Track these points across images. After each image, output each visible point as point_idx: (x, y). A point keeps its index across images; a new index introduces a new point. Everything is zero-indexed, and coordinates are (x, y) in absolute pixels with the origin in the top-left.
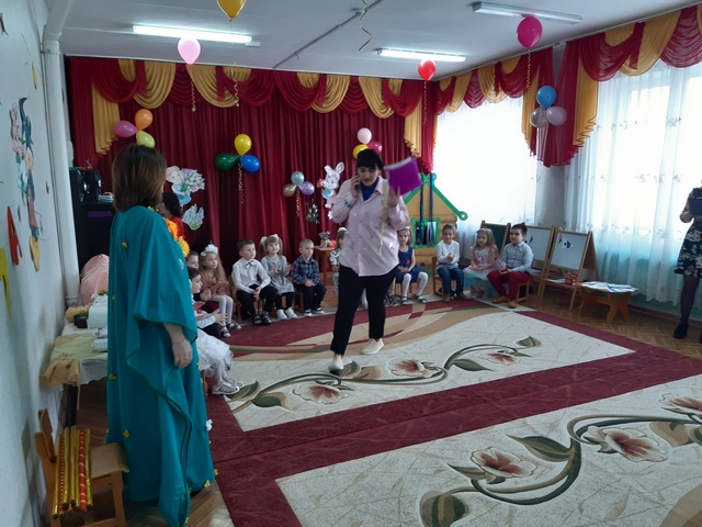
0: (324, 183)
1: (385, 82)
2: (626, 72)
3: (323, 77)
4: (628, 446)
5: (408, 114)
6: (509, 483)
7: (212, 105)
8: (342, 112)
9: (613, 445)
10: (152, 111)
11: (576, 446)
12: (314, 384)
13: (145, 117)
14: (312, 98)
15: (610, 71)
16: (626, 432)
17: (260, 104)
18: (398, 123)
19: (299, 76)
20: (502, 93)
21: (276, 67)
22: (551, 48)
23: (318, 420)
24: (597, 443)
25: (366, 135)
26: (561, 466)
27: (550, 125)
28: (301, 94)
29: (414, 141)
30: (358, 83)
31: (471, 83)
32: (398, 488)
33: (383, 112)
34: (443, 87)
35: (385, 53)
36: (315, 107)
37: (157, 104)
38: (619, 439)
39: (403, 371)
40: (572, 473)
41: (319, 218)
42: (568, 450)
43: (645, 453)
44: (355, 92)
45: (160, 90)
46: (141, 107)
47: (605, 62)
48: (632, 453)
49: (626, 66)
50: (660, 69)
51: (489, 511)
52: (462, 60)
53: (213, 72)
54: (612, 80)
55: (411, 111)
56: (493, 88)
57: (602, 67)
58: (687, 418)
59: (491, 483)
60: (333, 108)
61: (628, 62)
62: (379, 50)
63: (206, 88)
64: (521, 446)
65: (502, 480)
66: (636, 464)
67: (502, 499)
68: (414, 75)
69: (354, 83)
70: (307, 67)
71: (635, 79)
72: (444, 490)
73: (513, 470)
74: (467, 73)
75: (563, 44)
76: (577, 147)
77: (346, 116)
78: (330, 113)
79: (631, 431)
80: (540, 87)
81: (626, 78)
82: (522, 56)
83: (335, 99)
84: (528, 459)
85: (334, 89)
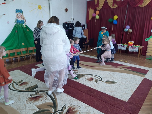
14: (138, 3)
28: (135, 2)
37: (100, 9)
45: (101, 5)
46: (97, 10)
60: (145, 5)
63: (110, 4)
77: (150, 7)
83: (146, 2)
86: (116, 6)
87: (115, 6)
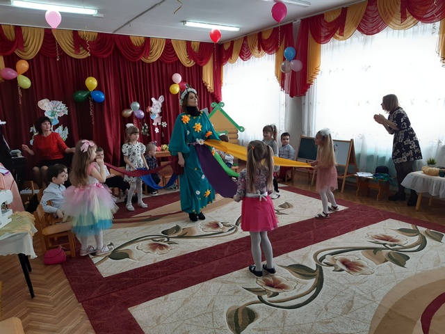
0: (151, 109)
1: (188, 43)
2: (337, 38)
3: (147, 40)
4: (350, 266)
5: (204, 65)
6: (281, 296)
7: (71, 58)
8: (161, 62)
9: (341, 266)
10: (28, 61)
11: (320, 268)
12: (151, 242)
13: (24, 66)
14: (141, 53)
15: (327, 38)
16: (348, 258)
17: (105, 56)
18: (198, 70)
19: (132, 38)
20: (262, 51)
21: (115, 31)
22: (292, 23)
23: (155, 266)
24: (332, 265)
25: (178, 78)
26: (312, 282)
27: (293, 71)
28: (133, 50)
29: (209, 82)
30: (171, 44)
31: (243, 45)
32: (211, 306)
33: (188, 63)
34: (226, 47)
35: (188, 24)
36: (143, 59)
37: (31, 56)
38: (344, 262)
39: (210, 229)
40: (319, 286)
41: (149, 132)
42: (315, 271)
43: (360, 270)
44: (169, 50)
45: (34, 46)
46: (20, 59)
47: (324, 32)
48: (352, 270)
49: (337, 35)
50: (357, 36)
51: (270, 315)
52: (237, 29)
53: (71, 35)
54: (329, 43)
55: (206, 62)
56: (257, 48)
57: (323, 35)
58: (383, 246)
59: (270, 297)
60: (155, 60)
61: (338, 32)
62: (184, 22)
63: (66, 45)
64: (287, 271)
65: (277, 294)
66: (356, 277)
67: (278, 307)
68: (208, 39)
69: (169, 43)
70: (137, 32)
71: (343, 42)
72: (241, 304)
73: (282, 287)
74: (240, 39)
75: (299, 21)
76: (309, 85)
77: (164, 66)
78: (153, 63)
79: (351, 257)
80: (285, 48)
81: (337, 42)
82: (274, 29)
83: (156, 54)
84: (291, 279)
85: (155, 47)
86: (84, 55)
87: (81, 52)
